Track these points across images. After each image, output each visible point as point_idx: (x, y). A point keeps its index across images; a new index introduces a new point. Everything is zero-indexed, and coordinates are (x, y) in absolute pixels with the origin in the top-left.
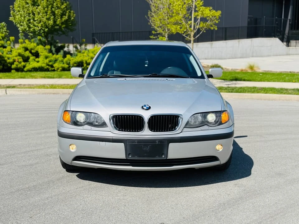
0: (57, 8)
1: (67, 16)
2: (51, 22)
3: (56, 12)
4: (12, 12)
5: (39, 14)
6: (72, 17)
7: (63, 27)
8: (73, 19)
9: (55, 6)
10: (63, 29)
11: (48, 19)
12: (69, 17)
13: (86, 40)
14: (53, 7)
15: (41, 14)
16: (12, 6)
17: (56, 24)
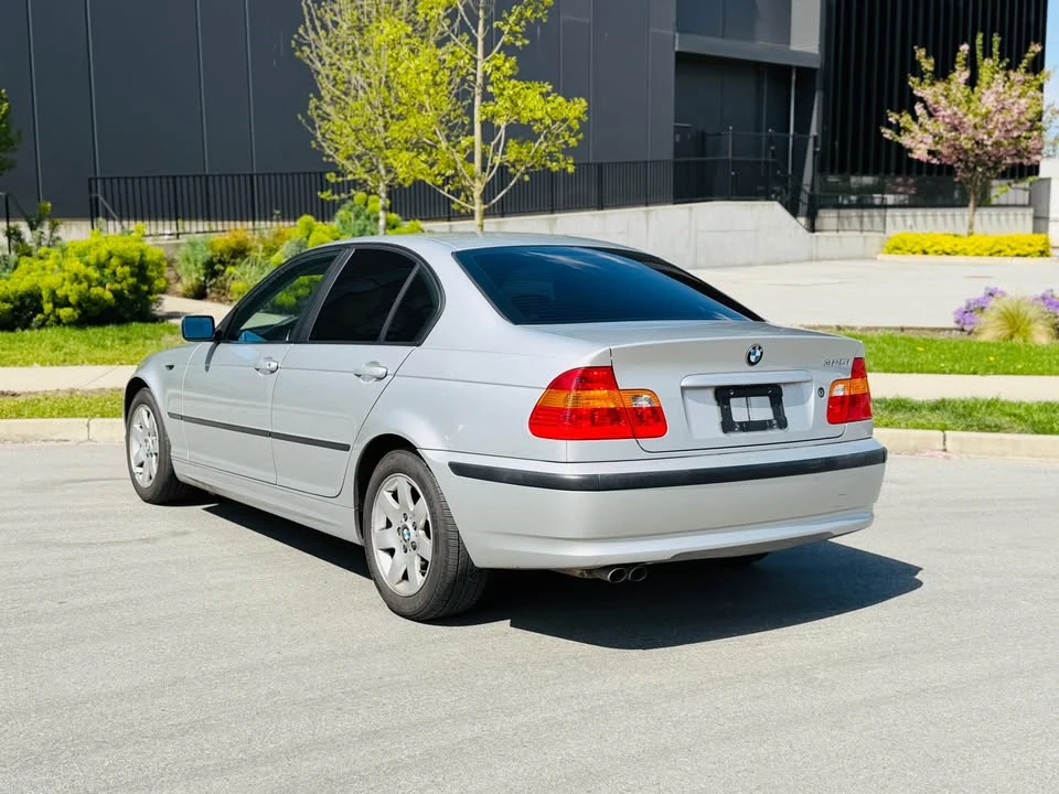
13: (53, 207)
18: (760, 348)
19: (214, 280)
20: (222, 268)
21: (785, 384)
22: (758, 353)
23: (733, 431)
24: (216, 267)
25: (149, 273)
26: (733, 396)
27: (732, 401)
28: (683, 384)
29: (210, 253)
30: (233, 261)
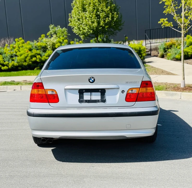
0: (101, 12)
1: (110, 18)
2: (95, 24)
3: (101, 15)
4: (69, 19)
5: (86, 19)
6: (115, 18)
7: (106, 28)
8: (116, 20)
9: (100, 10)
10: (106, 29)
11: (93, 22)
12: (113, 18)
13: (128, 38)
14: (99, 11)
15: (87, 18)
16: (70, 14)
17: (100, 26)
18: (93, 78)
19: (165, 53)
20: (167, 50)
21: (106, 89)
22: (93, 79)
23: (83, 102)
24: (166, 50)
25: (141, 52)
26: (85, 92)
27: (84, 93)
28: (65, 88)
29: (165, 46)
30: (170, 48)
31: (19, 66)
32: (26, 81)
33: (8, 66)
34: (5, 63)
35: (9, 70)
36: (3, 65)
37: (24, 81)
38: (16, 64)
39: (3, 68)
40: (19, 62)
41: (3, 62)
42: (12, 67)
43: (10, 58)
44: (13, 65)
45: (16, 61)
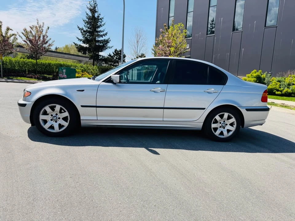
31: (292, 93)
32: (284, 104)
33: (282, 92)
34: (280, 89)
35: (282, 95)
36: (278, 90)
37: (282, 104)
38: (290, 91)
39: (277, 93)
40: (293, 90)
41: (279, 88)
42: (285, 92)
43: (286, 85)
44: (287, 91)
45: (291, 89)
